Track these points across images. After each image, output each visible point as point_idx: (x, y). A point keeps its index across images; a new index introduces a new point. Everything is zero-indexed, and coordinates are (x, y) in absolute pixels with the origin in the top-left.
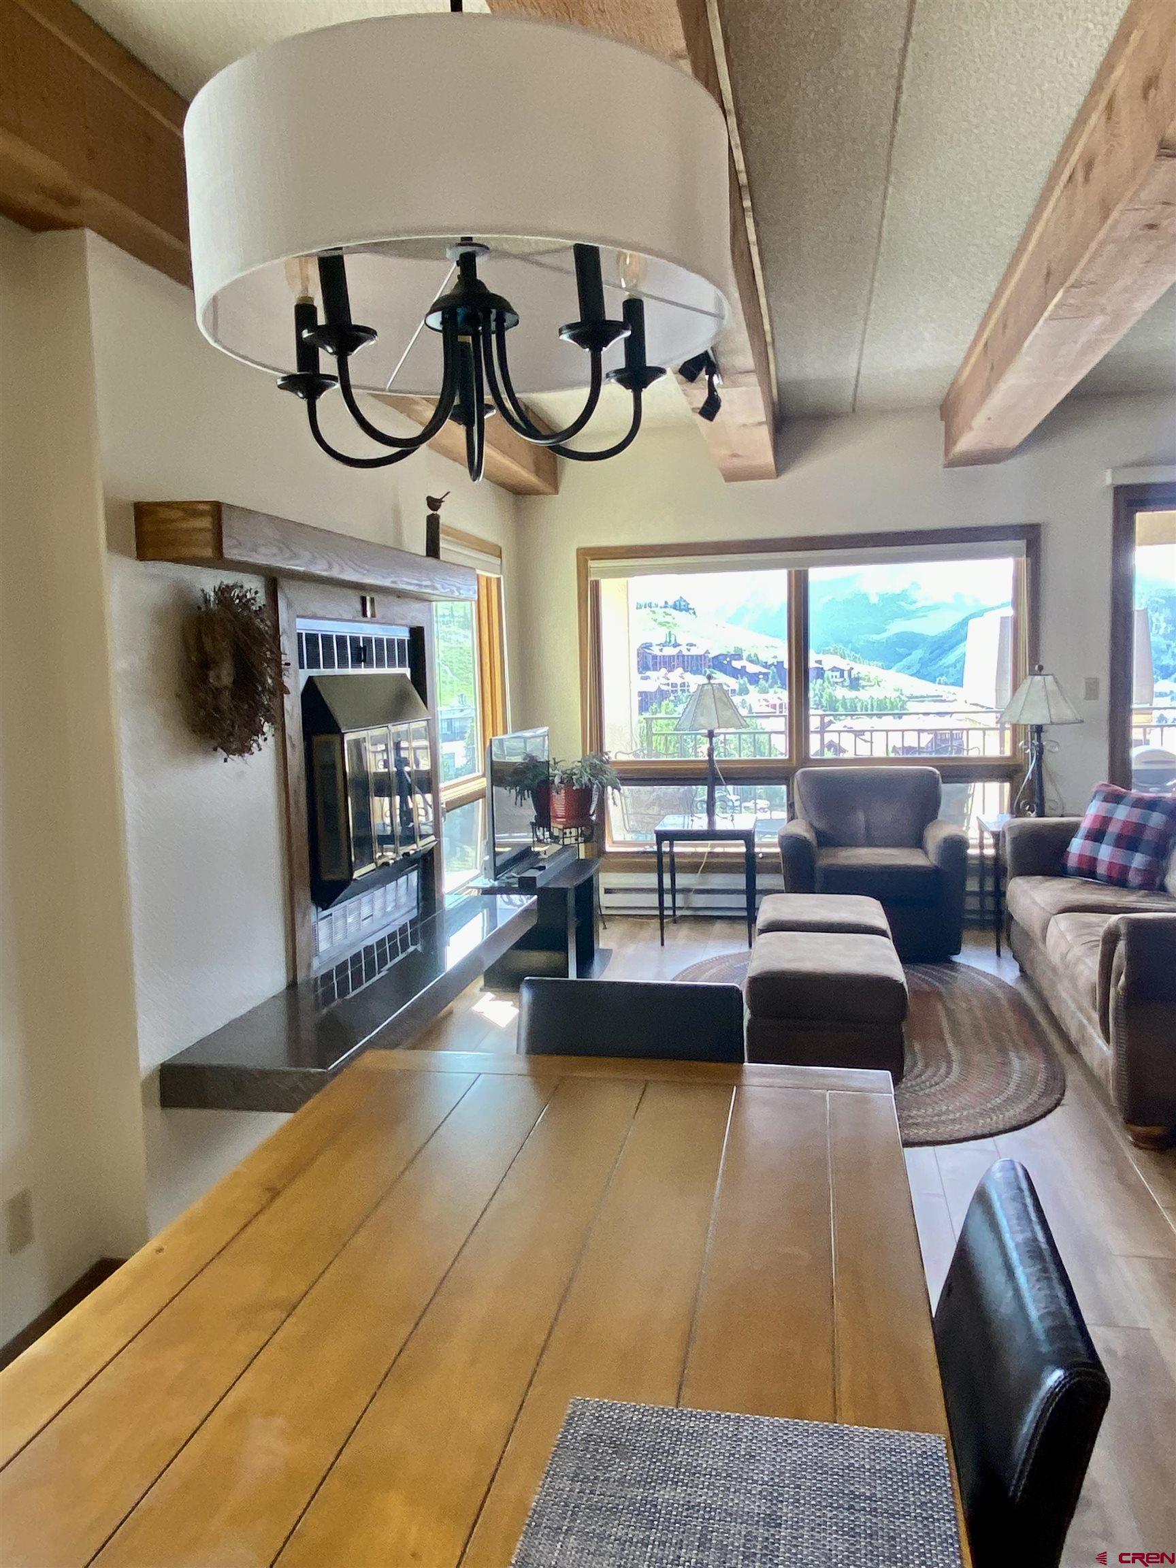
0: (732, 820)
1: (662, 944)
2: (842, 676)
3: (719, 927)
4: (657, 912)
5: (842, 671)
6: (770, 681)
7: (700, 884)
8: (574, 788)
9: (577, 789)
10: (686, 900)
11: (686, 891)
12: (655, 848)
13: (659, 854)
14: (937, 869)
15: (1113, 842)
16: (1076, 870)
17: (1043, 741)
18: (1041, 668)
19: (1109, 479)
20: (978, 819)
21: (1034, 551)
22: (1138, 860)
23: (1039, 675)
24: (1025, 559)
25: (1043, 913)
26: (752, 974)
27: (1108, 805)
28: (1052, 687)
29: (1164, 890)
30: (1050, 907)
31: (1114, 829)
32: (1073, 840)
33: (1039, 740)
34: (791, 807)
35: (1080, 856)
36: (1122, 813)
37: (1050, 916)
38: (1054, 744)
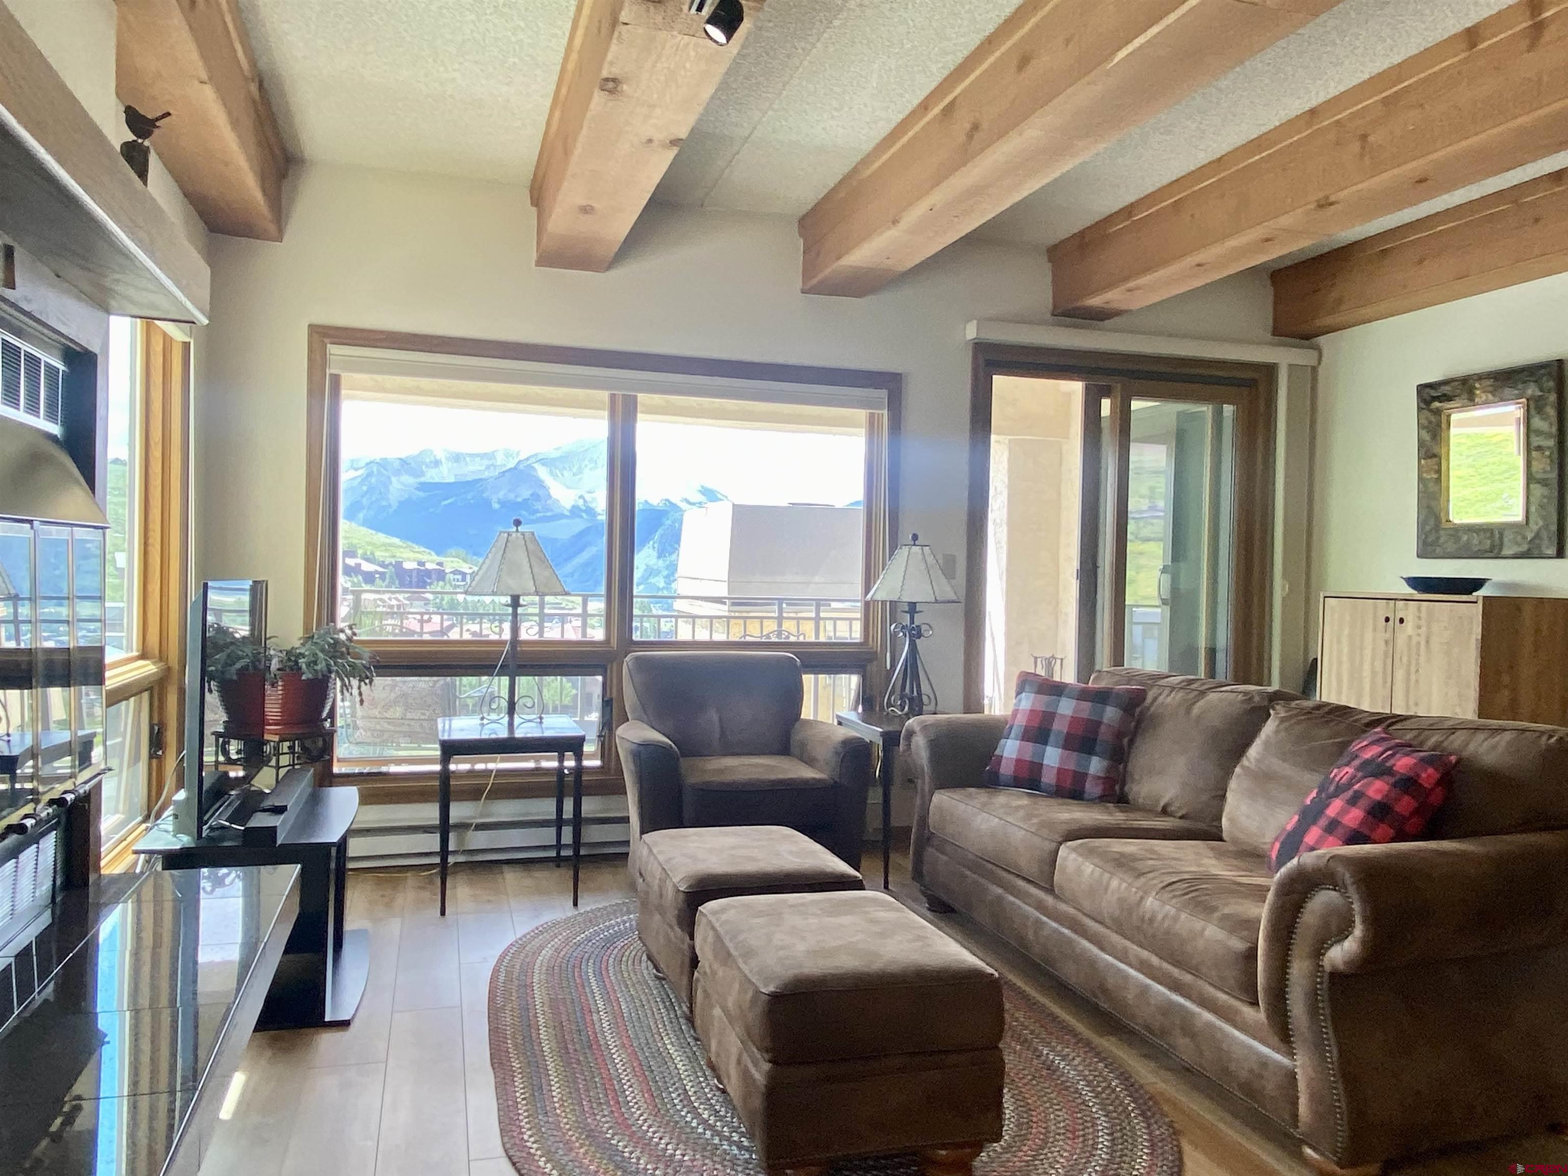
0: (541, 723)
1: (443, 913)
2: (464, 580)
3: (511, 876)
4: (437, 860)
5: (464, 575)
6: (387, 581)
7: (482, 816)
8: (304, 678)
9: (308, 679)
10: (461, 841)
11: (463, 826)
12: (437, 768)
13: (445, 776)
14: (835, 782)
15: (1061, 742)
16: (1012, 780)
17: (916, 623)
18: (915, 537)
19: (971, 332)
20: (838, 717)
21: (895, 404)
22: (1096, 765)
23: (914, 545)
24: (885, 412)
25: (1036, 840)
26: (771, 988)
27: (1045, 698)
28: (930, 559)
29: (1127, 802)
30: (1045, 832)
31: (1060, 727)
32: (1003, 741)
33: (912, 622)
34: (607, 705)
35: (1018, 761)
36: (1066, 707)
37: (1054, 845)
38: (927, 627)
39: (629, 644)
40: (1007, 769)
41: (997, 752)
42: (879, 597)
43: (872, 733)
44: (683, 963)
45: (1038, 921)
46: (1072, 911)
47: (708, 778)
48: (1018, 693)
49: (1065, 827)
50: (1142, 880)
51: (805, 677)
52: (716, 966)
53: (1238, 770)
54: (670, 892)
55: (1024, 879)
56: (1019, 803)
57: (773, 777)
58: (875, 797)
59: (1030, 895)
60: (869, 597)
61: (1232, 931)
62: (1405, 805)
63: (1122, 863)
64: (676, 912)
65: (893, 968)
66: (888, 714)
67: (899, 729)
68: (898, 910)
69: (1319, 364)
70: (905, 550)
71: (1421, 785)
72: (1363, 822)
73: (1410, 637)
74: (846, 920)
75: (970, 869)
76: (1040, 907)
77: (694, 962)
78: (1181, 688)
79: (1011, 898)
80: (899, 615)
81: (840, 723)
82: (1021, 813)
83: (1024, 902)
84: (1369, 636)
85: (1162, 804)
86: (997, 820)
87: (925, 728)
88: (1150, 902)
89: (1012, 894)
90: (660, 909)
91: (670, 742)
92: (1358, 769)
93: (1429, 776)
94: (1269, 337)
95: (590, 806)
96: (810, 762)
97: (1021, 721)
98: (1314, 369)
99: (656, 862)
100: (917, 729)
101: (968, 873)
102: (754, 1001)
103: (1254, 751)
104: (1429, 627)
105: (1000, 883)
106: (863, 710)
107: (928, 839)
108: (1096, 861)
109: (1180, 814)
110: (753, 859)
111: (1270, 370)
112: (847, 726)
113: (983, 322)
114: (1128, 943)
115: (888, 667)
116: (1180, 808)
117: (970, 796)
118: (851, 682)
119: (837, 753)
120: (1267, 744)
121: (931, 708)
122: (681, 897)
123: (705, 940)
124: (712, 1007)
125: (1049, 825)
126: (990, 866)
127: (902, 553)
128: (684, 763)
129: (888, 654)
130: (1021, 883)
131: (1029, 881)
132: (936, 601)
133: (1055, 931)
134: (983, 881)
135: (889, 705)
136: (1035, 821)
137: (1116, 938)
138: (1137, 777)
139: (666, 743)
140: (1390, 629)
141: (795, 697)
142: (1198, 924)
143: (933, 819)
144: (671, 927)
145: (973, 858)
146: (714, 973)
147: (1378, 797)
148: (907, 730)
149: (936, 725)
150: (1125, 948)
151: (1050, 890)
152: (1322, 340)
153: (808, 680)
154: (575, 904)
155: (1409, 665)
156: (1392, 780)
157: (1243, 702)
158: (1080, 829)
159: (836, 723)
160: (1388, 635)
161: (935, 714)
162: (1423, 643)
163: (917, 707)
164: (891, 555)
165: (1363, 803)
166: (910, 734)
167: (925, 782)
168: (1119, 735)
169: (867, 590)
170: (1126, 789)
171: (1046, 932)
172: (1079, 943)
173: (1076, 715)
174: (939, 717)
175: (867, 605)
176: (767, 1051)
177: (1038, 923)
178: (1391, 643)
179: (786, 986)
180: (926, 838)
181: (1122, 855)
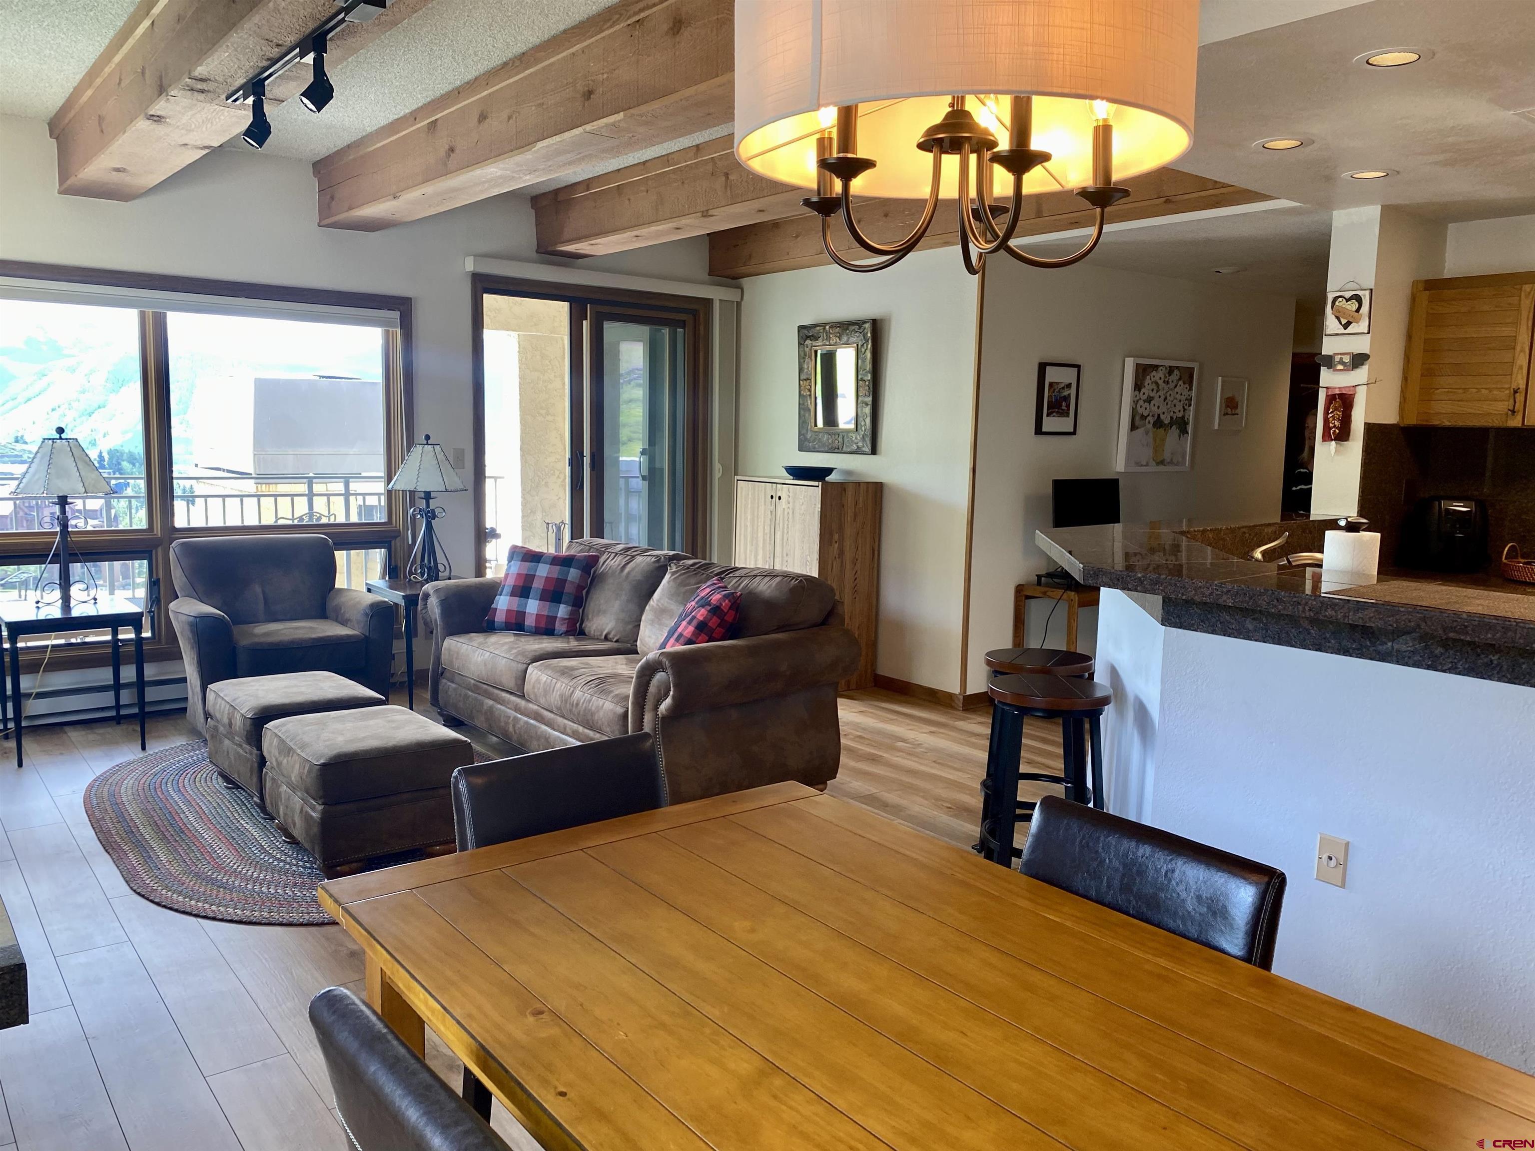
0: (96, 603)
1: (20, 765)
3: (75, 734)
11: (34, 695)
14: (366, 636)
15: (539, 596)
16: (504, 625)
17: (431, 507)
18: (428, 437)
19: (470, 266)
20: (367, 584)
21: (406, 325)
22: (563, 611)
23: (427, 444)
24: (398, 330)
25: (514, 664)
26: (322, 761)
27: (528, 564)
28: (441, 456)
29: (584, 634)
30: (520, 658)
31: (537, 585)
32: (497, 597)
33: (428, 505)
34: (155, 585)
35: (508, 611)
36: (543, 571)
37: (525, 666)
38: (441, 510)
39: (173, 532)
40: (500, 617)
41: (493, 606)
42: (397, 487)
43: (396, 597)
44: (252, 767)
45: (515, 718)
46: (536, 707)
47: (256, 640)
48: (509, 561)
49: (533, 653)
50: (575, 680)
51: (337, 554)
52: (281, 759)
53: (647, 608)
54: (238, 722)
55: (508, 692)
56: (507, 640)
57: (314, 636)
58: (399, 647)
59: (509, 702)
60: (390, 486)
61: (617, 703)
62: (714, 622)
63: (565, 672)
64: (245, 733)
65: (402, 743)
66: (410, 580)
67: (418, 592)
68: (409, 714)
69: (742, 298)
70: (419, 448)
71: (722, 610)
72: (694, 634)
73: (784, 509)
74: (372, 722)
75: (472, 691)
76: (517, 709)
77: (262, 761)
78: (621, 554)
79: (499, 706)
80: (418, 501)
81: (369, 590)
82: (505, 647)
83: (507, 707)
84: (762, 508)
85: (604, 633)
86: (488, 653)
87: (437, 591)
88: (578, 694)
89: (499, 703)
90: (230, 735)
91: (223, 614)
92: (697, 603)
93: (725, 604)
94: (706, 277)
95: (151, 671)
96: (344, 623)
97: (511, 582)
98: (739, 304)
99: (223, 702)
100: (431, 592)
101: (470, 693)
102: (309, 771)
103: (656, 595)
104: (794, 502)
105: (490, 696)
106: (389, 578)
107: (442, 674)
108: (549, 673)
109: (614, 640)
110: (302, 693)
111: (708, 302)
112: (376, 593)
113: (480, 256)
114: (566, 722)
115: (410, 543)
116: (615, 636)
117: (471, 639)
118: (378, 556)
119: (366, 615)
120: (663, 590)
121: (447, 574)
122: (248, 722)
123: (271, 744)
124: (278, 787)
125: (523, 653)
126: (485, 686)
127: (417, 450)
128: (236, 630)
129: (409, 531)
130: (504, 695)
131: (511, 693)
132: (447, 491)
133: (526, 723)
134: (480, 697)
135: (411, 573)
136: (514, 651)
137: (560, 720)
138: (590, 617)
139: (220, 615)
140: (773, 504)
141: (330, 570)
142: (601, 702)
143: (444, 657)
144: (241, 746)
145: (475, 682)
146: (279, 764)
147: (701, 619)
148: (423, 593)
149: (447, 588)
150: (565, 724)
151: (523, 697)
152: (745, 281)
153: (340, 556)
154: (144, 748)
155: (783, 528)
156: (709, 608)
157: (654, 562)
158: (544, 654)
159: (365, 590)
160: (773, 507)
161: (450, 579)
162: (791, 513)
163: (434, 575)
164: (408, 451)
165: (695, 623)
166: (427, 596)
167: (439, 631)
168: (580, 588)
169: (389, 479)
170: (584, 625)
171: (522, 723)
172: (539, 728)
173: (549, 576)
174: (452, 581)
175: (389, 493)
176: (320, 799)
177: (516, 719)
178: (774, 513)
179: (331, 759)
180: (440, 673)
181: (567, 668)
